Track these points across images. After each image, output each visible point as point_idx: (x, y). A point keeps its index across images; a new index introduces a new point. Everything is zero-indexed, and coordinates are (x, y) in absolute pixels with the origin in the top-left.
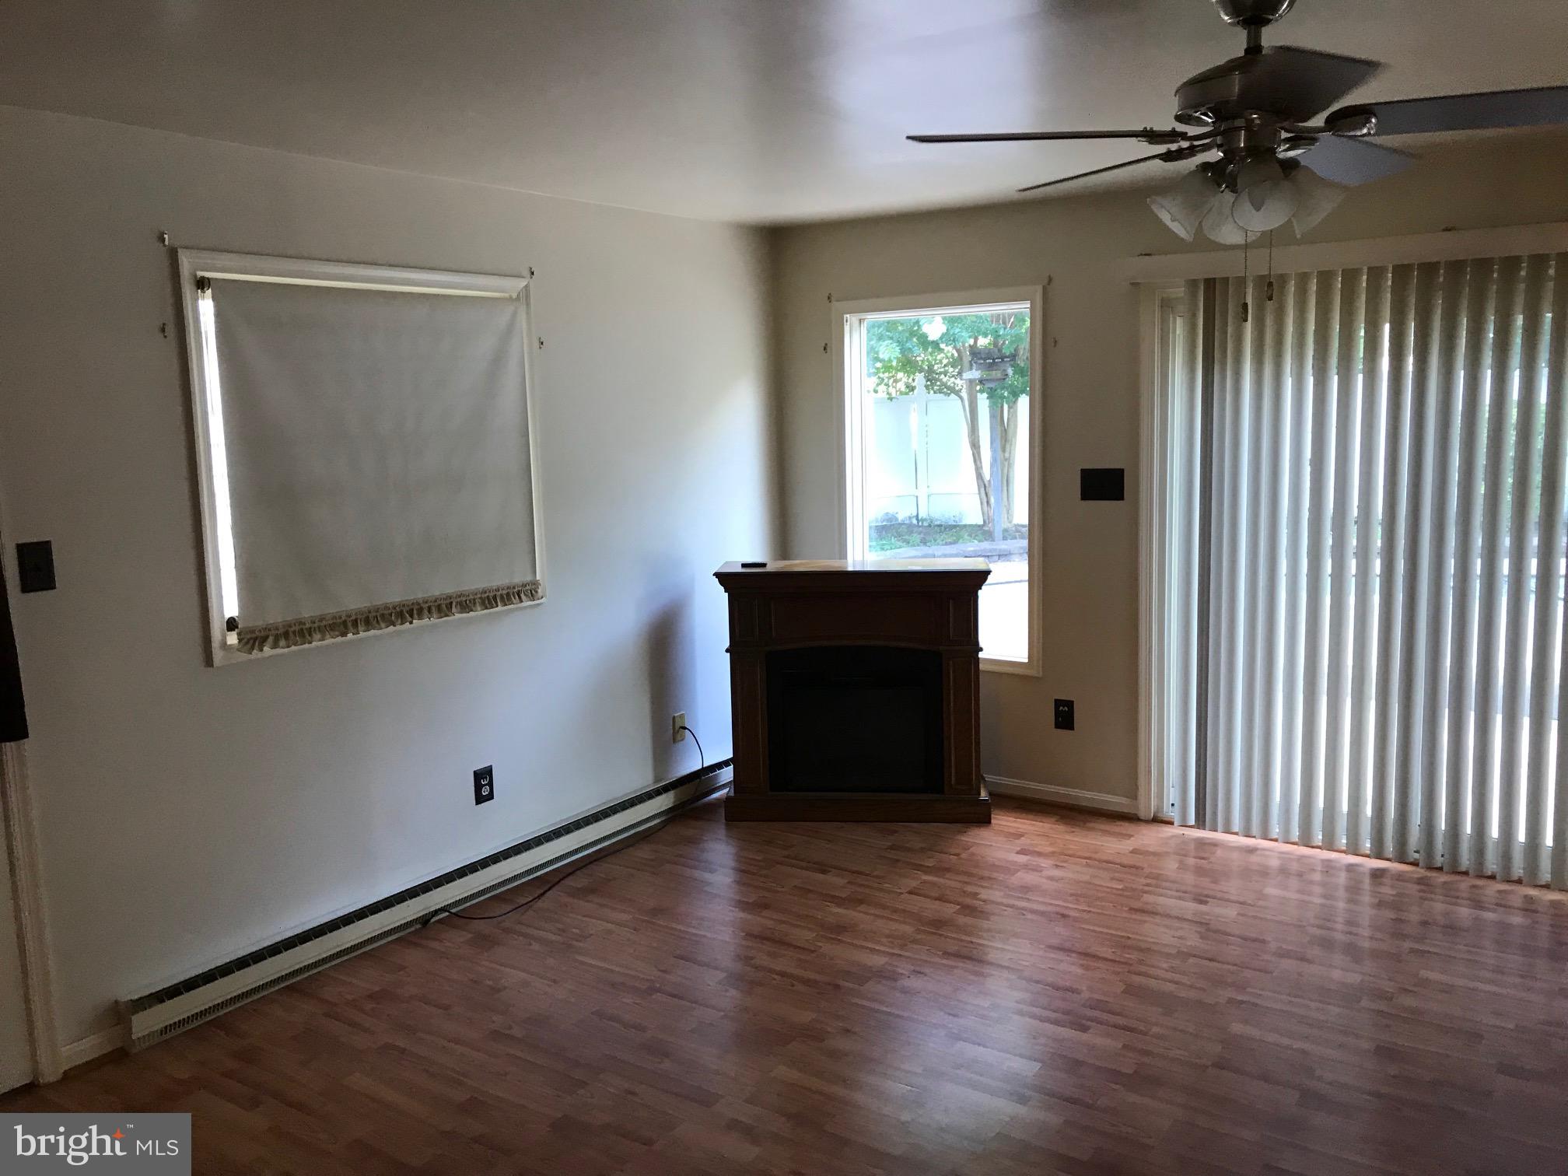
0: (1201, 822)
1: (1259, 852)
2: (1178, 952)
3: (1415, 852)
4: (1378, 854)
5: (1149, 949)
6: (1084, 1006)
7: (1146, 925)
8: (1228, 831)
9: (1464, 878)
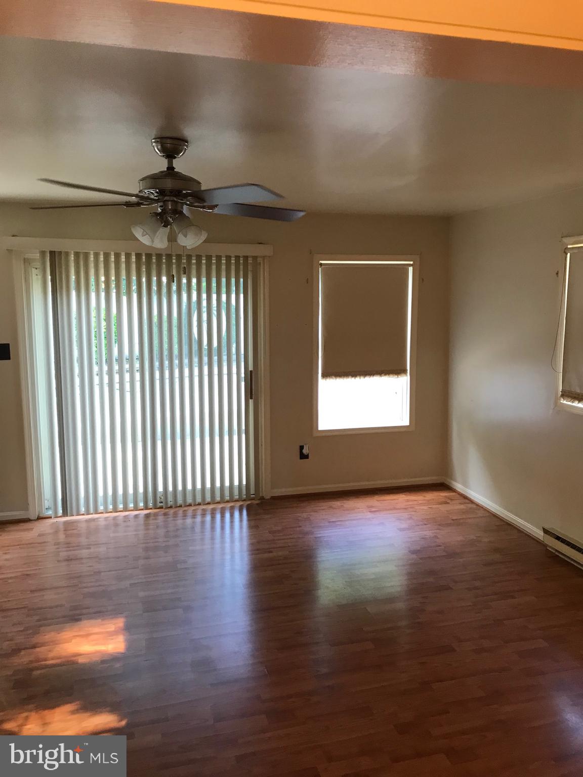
0: (65, 513)
1: (96, 520)
2: (94, 572)
3: (160, 503)
4: (146, 508)
5: (80, 576)
6: (70, 610)
7: (71, 566)
8: (78, 514)
9: (181, 508)
